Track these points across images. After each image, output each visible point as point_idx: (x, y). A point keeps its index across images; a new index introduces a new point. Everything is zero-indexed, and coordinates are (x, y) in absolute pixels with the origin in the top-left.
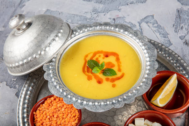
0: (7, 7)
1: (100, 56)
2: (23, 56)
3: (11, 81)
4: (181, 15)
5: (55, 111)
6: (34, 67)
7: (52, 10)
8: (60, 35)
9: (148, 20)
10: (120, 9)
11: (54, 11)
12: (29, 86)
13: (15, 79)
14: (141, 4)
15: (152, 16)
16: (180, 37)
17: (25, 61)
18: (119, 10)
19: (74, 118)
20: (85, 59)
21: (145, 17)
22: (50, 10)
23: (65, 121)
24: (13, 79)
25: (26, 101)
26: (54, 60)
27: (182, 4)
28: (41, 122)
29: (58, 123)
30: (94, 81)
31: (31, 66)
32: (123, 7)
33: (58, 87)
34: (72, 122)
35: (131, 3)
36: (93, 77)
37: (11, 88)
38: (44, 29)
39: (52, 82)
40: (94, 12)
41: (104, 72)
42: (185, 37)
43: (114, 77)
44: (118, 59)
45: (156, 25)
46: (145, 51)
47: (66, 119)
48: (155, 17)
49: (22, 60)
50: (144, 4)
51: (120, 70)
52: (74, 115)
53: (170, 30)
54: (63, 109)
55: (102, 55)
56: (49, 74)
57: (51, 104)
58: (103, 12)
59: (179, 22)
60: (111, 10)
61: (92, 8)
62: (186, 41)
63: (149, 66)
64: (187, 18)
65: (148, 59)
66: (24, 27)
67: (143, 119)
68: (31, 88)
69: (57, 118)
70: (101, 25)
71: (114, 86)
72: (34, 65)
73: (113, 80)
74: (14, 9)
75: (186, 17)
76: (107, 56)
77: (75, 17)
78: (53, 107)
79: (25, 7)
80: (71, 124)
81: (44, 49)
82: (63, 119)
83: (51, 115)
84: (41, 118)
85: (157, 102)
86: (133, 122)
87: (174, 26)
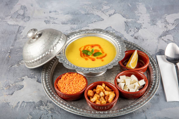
0: (10, 35)
1: (88, 47)
2: (42, 52)
3: (30, 75)
4: (128, 24)
5: (70, 81)
6: (50, 58)
8: (61, 39)
9: (108, 29)
10: (89, 26)
12: (46, 74)
13: (33, 73)
14: (101, 22)
15: (110, 27)
16: (131, 36)
20: (80, 50)
21: (106, 28)
23: (78, 85)
24: (31, 74)
26: (61, 52)
27: (127, 18)
30: (90, 60)
31: (48, 57)
32: (90, 24)
33: (70, 65)
34: (83, 84)
35: (94, 22)
36: (88, 58)
37: (32, 78)
39: (65, 63)
40: (72, 30)
41: (94, 55)
42: (134, 35)
44: (100, 47)
45: (114, 31)
46: (116, 40)
47: (78, 84)
48: (112, 27)
49: (42, 55)
50: (103, 21)
51: (103, 52)
52: (82, 80)
54: (75, 79)
55: (90, 47)
56: (61, 60)
57: (65, 78)
58: (78, 29)
59: (128, 28)
60: (83, 27)
61: (70, 28)
62: (135, 37)
63: (121, 46)
65: (119, 43)
66: (37, 37)
67: (125, 76)
71: (103, 61)
72: (48, 58)
73: (101, 58)
74: (15, 35)
75: (131, 25)
76: (93, 47)
79: (22, 33)
81: (53, 48)
82: (76, 84)
83: (68, 83)
84: (62, 86)
85: (130, 65)
86: (119, 78)
87: (125, 30)
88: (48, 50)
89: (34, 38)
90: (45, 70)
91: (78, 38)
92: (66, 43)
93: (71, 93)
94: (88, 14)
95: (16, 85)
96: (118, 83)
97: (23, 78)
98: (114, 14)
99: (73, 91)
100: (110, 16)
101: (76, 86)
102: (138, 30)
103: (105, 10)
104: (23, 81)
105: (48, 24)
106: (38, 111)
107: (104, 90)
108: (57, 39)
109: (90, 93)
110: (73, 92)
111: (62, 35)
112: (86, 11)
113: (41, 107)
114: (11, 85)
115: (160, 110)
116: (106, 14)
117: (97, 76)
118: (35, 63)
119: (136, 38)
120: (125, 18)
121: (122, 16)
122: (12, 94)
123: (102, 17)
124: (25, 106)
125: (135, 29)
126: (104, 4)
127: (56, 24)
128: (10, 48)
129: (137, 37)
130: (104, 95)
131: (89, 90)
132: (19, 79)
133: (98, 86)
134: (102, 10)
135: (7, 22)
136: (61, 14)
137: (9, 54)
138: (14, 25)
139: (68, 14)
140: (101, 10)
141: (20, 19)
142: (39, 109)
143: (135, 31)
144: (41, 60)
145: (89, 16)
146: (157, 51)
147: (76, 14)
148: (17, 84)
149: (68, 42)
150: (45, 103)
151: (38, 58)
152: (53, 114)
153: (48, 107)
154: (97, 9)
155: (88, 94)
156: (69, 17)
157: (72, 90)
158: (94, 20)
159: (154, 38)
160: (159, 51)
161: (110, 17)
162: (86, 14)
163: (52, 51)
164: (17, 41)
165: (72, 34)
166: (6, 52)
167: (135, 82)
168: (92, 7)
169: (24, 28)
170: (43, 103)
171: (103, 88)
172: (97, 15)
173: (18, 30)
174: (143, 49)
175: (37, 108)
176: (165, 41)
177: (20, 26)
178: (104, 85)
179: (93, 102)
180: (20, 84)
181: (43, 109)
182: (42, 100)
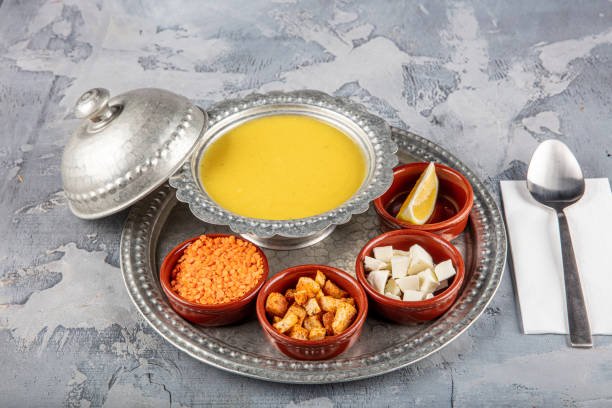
0: (23, 105)
2: (123, 166)
3: (85, 239)
4: (413, 74)
6: (148, 187)
8: (186, 124)
9: (348, 91)
10: (284, 78)
12: (134, 236)
13: (94, 235)
14: (326, 64)
15: (354, 83)
16: (422, 113)
17: (128, 176)
18: (283, 80)
21: (341, 85)
23: (238, 274)
24: (89, 236)
26: (185, 167)
27: (411, 55)
31: (143, 184)
32: (288, 73)
34: (252, 273)
35: (303, 65)
37: (90, 251)
39: (197, 204)
40: (230, 91)
42: (430, 111)
45: (368, 98)
46: (366, 128)
48: (360, 83)
49: (122, 175)
50: (330, 63)
53: (398, 103)
56: (185, 192)
58: (249, 88)
59: (413, 87)
60: (266, 82)
61: (221, 84)
62: (435, 118)
63: (381, 150)
64: (428, 78)
65: (375, 140)
66: (109, 114)
67: (391, 248)
68: (139, 240)
72: (142, 188)
74: (40, 107)
75: (424, 76)
81: (157, 154)
85: (408, 212)
86: (372, 254)
87: (404, 95)
88: (140, 161)
89: (97, 119)
90: (132, 224)
91: (244, 121)
92: (200, 137)
93: (212, 302)
94: (284, 38)
95: (36, 274)
96: (367, 272)
97: (61, 249)
98: (370, 38)
99: (220, 294)
100: (356, 46)
101: (231, 280)
102: (447, 95)
103: (340, 24)
104: (59, 259)
105: (149, 71)
106: (105, 358)
107: (321, 294)
108: (171, 124)
109: (275, 301)
110: (218, 298)
111: (190, 111)
112: (277, 29)
113: (117, 345)
114: (20, 272)
115: (500, 362)
116: (344, 39)
117: (303, 246)
118: (100, 200)
119: (437, 122)
120: (405, 51)
121: (397, 44)
122: (23, 302)
123: (330, 49)
124: (63, 341)
125: (438, 89)
126: (338, 6)
127: (179, 69)
128: (24, 150)
129: (443, 117)
130: (319, 308)
131: (272, 294)
132: (48, 252)
133: (304, 280)
134: (333, 23)
135: (15, 61)
136: (196, 36)
137: (18, 168)
138: (37, 73)
139: (218, 37)
140: (327, 24)
141: (61, 51)
142: (108, 352)
143: (437, 97)
144: (118, 192)
145: (286, 44)
146: (502, 165)
147: (244, 39)
148: (40, 268)
149: (208, 134)
150: (128, 334)
151: (109, 186)
152: (153, 368)
153: (138, 347)
154: (317, 22)
155: (268, 305)
156: (222, 47)
157: (215, 293)
158: (304, 60)
159: (495, 123)
160: (510, 166)
161: (358, 48)
162: (276, 38)
163: (155, 162)
164: (48, 125)
165: (225, 106)
166: (10, 163)
167: (424, 269)
168: (299, 14)
169: (70, 82)
170: (122, 331)
171: (316, 287)
172: (314, 42)
173: (51, 90)
174: (457, 160)
175: (102, 347)
176: (532, 133)
177: (57, 77)
178: (320, 277)
179: (283, 331)
180: (51, 271)
181: (123, 351)
182: (119, 323)
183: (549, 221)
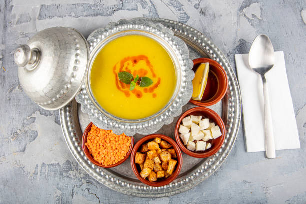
1: (129, 64)
7: (47, 4)
11: (50, 6)
16: (195, 7)
17: (54, 100)
19: (127, 139)
20: (115, 73)
22: (44, 5)
23: (119, 145)
25: (71, 129)
28: (98, 153)
29: (114, 148)
30: (133, 96)
31: (63, 102)
33: (101, 119)
34: (126, 144)
36: (131, 92)
37: (47, 116)
38: (59, 58)
39: (93, 115)
42: (199, 5)
43: (152, 86)
44: (148, 63)
47: (120, 142)
49: (51, 100)
51: (154, 76)
55: (131, 62)
56: (86, 107)
62: (202, 10)
63: (185, 66)
65: (181, 58)
68: (68, 114)
69: (110, 143)
70: (117, 26)
73: (152, 90)
74: (3, 16)
76: (135, 62)
77: (78, 7)
78: (101, 132)
79: (13, 8)
80: (126, 146)
82: (116, 142)
83: (103, 142)
84: (95, 148)
93: (110, 164)
95: (26, 132)
96: (180, 134)
97: (33, 116)
104: (34, 122)
106: (67, 180)
107: (160, 150)
109: (139, 160)
110: (112, 161)
113: (71, 172)
114: (18, 131)
119: (203, 13)
122: (24, 150)
124: (47, 172)
128: (1, 49)
130: (160, 161)
131: (137, 154)
132: (28, 118)
133: (150, 144)
137: (1, 62)
142: (68, 177)
148: (26, 129)
150: (74, 166)
152: (89, 186)
153: (80, 173)
157: (111, 158)
159: (231, 13)
160: (239, 44)
170: (72, 164)
173: (6, 2)
175: (65, 174)
176: (248, 19)
179: (145, 178)
180: (32, 130)
181: (74, 176)
182: (69, 160)
183: (258, 81)
